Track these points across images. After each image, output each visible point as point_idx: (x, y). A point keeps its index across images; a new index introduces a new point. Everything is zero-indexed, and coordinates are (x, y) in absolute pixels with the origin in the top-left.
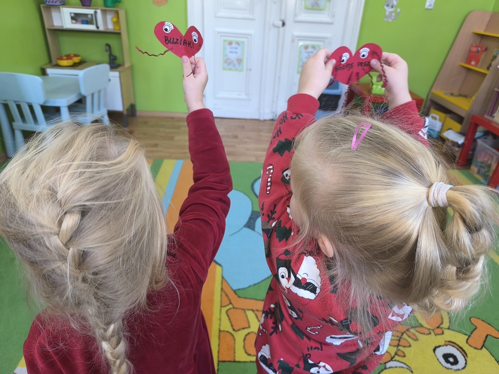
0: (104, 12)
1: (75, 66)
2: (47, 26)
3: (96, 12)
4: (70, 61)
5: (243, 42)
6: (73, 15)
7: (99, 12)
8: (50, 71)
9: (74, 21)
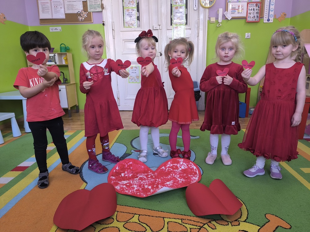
0: (59, 55)
7: (56, 55)
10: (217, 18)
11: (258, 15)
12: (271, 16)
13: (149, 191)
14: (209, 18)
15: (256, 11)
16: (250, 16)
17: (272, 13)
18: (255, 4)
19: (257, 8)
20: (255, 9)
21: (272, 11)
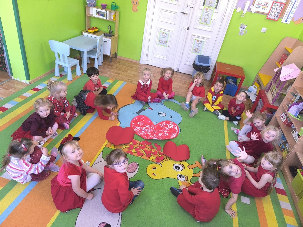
0: (110, 12)
1: (94, 33)
2: (86, 15)
3: (107, 12)
4: (93, 31)
5: (168, 34)
6: (97, 12)
8: (84, 34)
9: (97, 14)
10: (243, 9)
11: (279, 15)
12: (290, 18)
13: (149, 136)
14: (237, 7)
15: (278, 11)
16: (271, 14)
17: (291, 15)
18: (280, 4)
19: (280, 8)
20: (278, 9)
21: (292, 14)
